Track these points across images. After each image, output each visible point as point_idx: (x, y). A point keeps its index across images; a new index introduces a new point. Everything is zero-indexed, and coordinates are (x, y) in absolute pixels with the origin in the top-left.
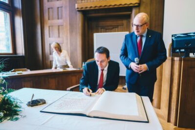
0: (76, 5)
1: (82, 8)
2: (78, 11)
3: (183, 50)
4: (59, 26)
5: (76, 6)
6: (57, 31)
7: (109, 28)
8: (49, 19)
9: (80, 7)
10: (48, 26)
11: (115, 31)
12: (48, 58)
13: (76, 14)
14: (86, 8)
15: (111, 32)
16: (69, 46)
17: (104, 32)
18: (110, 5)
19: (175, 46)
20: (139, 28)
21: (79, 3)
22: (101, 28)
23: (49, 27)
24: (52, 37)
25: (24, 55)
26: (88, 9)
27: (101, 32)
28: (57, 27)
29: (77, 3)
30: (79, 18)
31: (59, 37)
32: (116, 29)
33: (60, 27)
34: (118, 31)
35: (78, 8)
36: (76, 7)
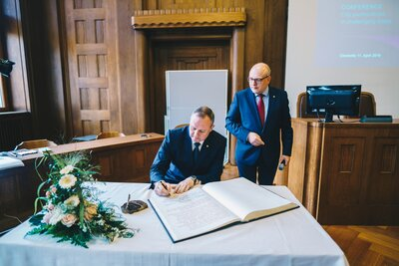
0: (133, 18)
1: (144, 25)
2: (136, 29)
3: (323, 110)
4: (97, 55)
5: (133, 21)
6: (95, 66)
7: (192, 60)
8: (77, 42)
9: (140, 23)
10: (75, 54)
11: (203, 68)
12: (78, 116)
13: (133, 34)
14: (153, 24)
15: (195, 69)
16: (119, 93)
17: (182, 69)
18: (196, 23)
19: (311, 104)
20: (259, 82)
21: (137, 15)
22: (178, 61)
23: (78, 56)
24: (85, 76)
25: (29, 110)
26: (154, 27)
27: (177, 69)
28: (94, 58)
29: (133, 15)
30: (137, 43)
31: (99, 76)
32: (205, 63)
33: (101, 57)
34: (208, 68)
35: (136, 25)
36: (133, 23)
